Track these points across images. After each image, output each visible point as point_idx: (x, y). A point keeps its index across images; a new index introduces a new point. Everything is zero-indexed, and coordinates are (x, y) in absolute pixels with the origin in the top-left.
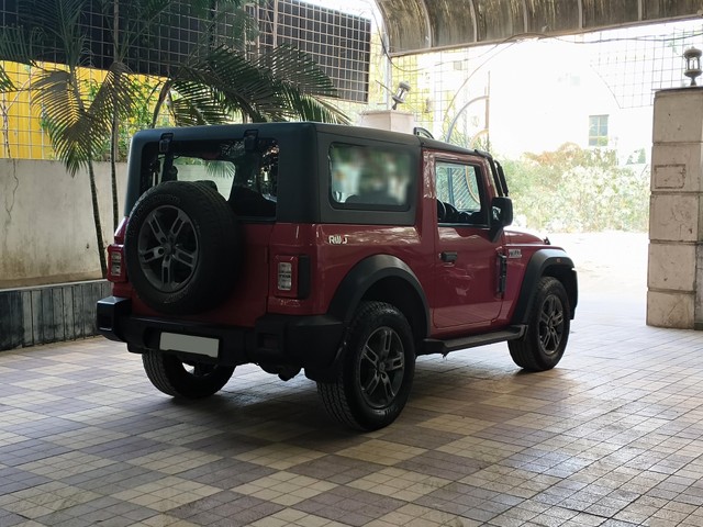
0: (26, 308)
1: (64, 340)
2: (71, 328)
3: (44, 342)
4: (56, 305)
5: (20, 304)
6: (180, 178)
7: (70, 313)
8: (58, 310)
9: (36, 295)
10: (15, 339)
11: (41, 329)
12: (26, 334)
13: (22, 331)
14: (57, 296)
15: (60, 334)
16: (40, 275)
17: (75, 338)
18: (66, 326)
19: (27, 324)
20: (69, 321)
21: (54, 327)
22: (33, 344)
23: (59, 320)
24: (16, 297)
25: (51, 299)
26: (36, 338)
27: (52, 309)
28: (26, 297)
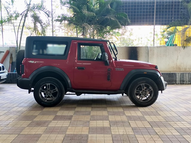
0: (177, 76)
1: (186, 84)
2: (187, 82)
3: (181, 84)
4: (184, 76)
5: (176, 76)
6: (24, 49)
7: (188, 79)
8: (185, 78)
9: (180, 74)
10: (174, 83)
11: (180, 81)
12: (177, 82)
13: (176, 81)
14: (184, 75)
15: (185, 83)
16: (184, 70)
17: (188, 84)
18: (186, 81)
19: (177, 80)
20: (187, 80)
21: (184, 81)
22: (178, 84)
23: (185, 80)
24: (175, 74)
25: (183, 75)
26: (179, 83)
27: (183, 77)
28: (177, 74)
